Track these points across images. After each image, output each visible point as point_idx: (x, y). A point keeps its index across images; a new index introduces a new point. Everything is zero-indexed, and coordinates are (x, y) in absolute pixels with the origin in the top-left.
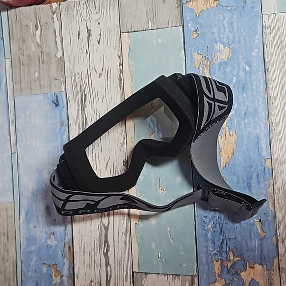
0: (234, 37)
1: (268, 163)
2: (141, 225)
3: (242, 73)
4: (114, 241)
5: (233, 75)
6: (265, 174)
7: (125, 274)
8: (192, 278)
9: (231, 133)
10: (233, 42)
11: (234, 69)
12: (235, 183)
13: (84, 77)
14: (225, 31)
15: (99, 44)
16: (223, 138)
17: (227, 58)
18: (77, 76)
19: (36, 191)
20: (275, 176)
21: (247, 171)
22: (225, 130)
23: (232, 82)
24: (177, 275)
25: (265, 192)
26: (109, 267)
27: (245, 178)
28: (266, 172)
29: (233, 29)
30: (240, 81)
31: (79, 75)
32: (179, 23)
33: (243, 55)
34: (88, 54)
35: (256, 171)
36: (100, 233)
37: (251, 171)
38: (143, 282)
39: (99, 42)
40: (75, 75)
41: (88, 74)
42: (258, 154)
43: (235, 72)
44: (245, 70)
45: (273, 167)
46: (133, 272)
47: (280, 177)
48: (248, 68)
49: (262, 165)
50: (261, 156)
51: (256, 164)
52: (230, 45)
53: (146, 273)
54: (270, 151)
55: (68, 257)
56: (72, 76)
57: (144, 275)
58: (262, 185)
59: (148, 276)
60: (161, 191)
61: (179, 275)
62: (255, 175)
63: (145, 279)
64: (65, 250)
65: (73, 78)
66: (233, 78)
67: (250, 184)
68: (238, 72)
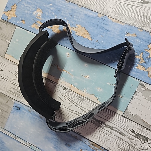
0: (34, 4)
1: (100, 15)
2: (99, 97)
3: (52, 9)
4: (101, 117)
5: (51, 13)
6: (105, 20)
7: (121, 121)
8: (140, 84)
9: (77, 27)
10: (36, 6)
11: (48, 11)
12: (102, 37)
13: (14, 87)
14: (29, 7)
15: (3, 71)
16: (77, 32)
17: (42, 12)
18: (11, 90)
19: (55, 146)
20: (108, 15)
21: (99, 28)
22: (74, 30)
23: (54, 15)
24: (135, 92)
25: (114, 24)
26: (113, 128)
27: (102, 30)
28: (104, 19)
29: (30, 3)
30: (55, 11)
31: (12, 89)
32: (14, 27)
33: (44, 4)
34: (5, 79)
35: (101, 23)
36: (93, 123)
37: (100, 26)
38: (130, 113)
39: (2, 70)
40: (10, 91)
41: (14, 84)
42: (93, 19)
43: (50, 12)
44: (51, 6)
45: (103, 14)
46: (123, 116)
47: (110, 13)
48: (51, 5)
49: (100, 19)
50: (95, 18)
51: (98, 22)
52: (37, 8)
53: (126, 109)
54: (95, 12)
55: (97, 148)
56: (10, 93)
57: (127, 111)
58: (110, 24)
59: (128, 108)
60: (87, 78)
61: (136, 91)
62: (103, 25)
63: (129, 111)
64: (93, 148)
65: (11, 93)
66: (52, 14)
67: (106, 30)
68: (51, 10)
